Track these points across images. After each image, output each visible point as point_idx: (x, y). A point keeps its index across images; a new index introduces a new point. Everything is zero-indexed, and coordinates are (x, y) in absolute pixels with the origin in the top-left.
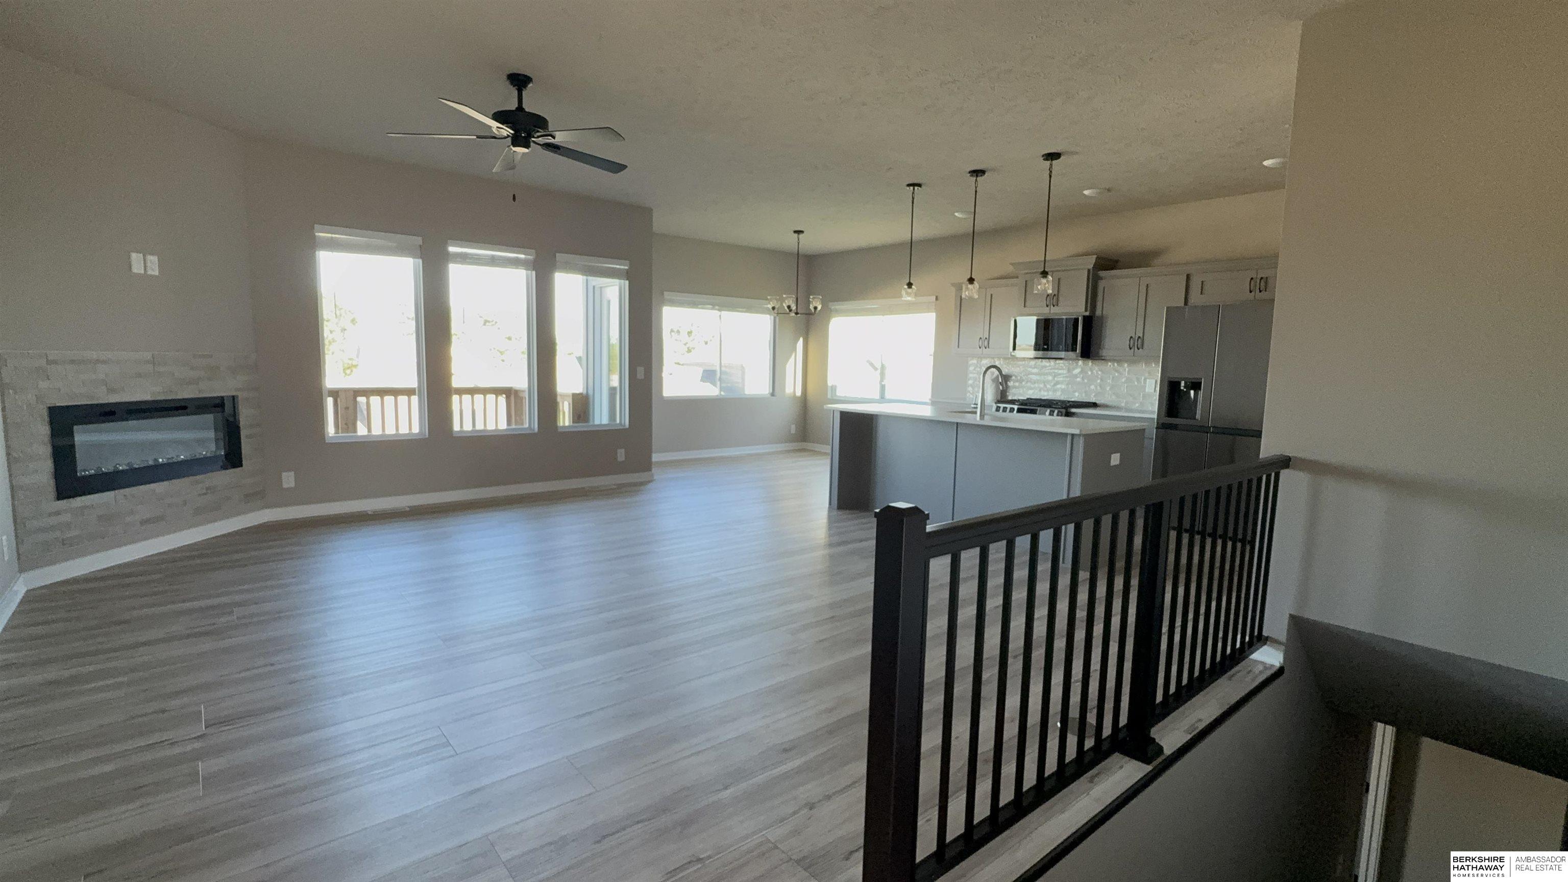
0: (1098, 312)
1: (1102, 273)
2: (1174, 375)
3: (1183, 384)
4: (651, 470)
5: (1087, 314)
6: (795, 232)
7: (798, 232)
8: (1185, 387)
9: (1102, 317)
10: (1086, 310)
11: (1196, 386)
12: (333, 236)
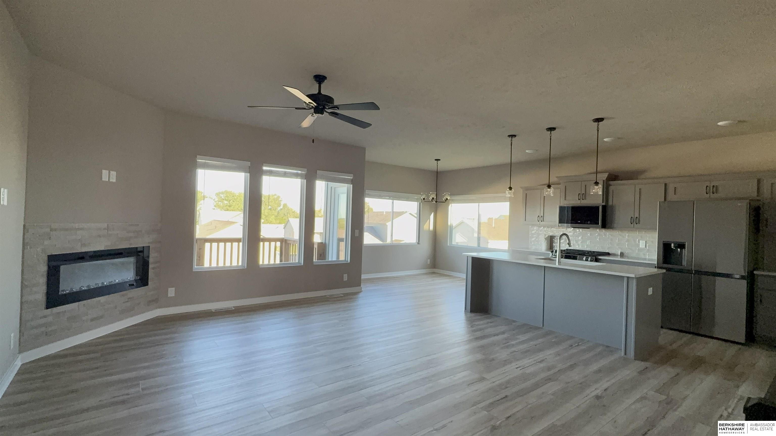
0: (610, 203)
1: (611, 182)
2: (667, 240)
3: (672, 245)
4: (360, 286)
5: (604, 204)
6: (436, 160)
7: (437, 160)
8: (674, 247)
9: (612, 207)
10: (603, 203)
11: (682, 246)
12: (206, 161)
